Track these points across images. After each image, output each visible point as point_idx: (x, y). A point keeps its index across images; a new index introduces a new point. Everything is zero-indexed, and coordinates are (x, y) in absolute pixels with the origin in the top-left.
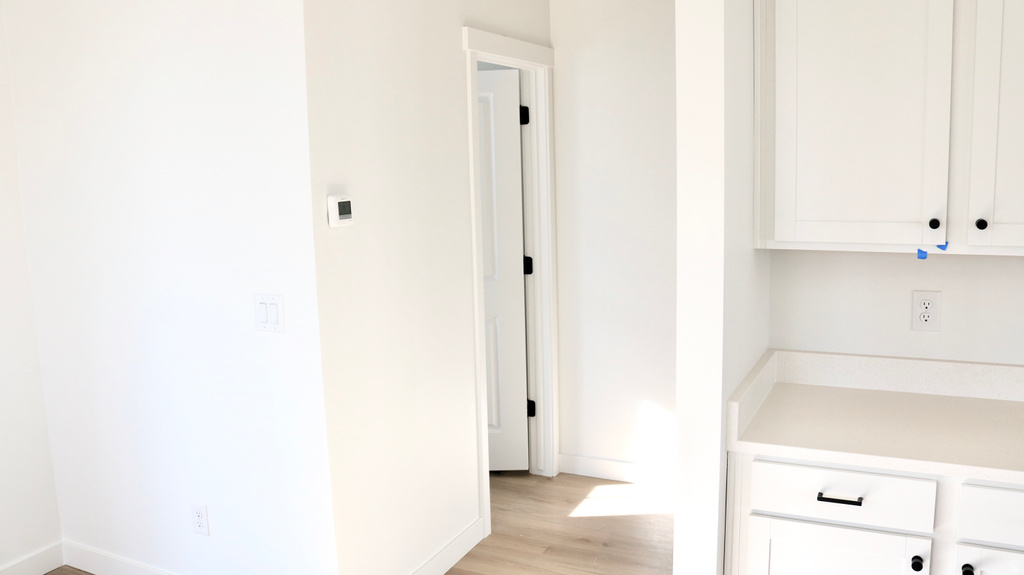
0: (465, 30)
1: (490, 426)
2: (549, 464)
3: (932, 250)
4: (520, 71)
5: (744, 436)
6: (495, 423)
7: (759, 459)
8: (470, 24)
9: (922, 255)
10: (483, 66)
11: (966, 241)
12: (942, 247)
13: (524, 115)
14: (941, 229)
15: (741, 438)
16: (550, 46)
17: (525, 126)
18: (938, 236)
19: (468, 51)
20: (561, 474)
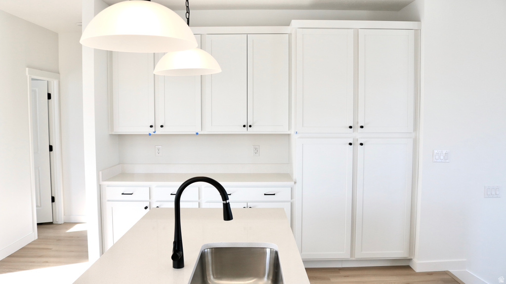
0: (27, 69)
1: (37, 206)
2: (61, 218)
3: (152, 133)
4: (48, 81)
5: (104, 180)
6: (39, 205)
7: (108, 186)
8: (29, 67)
9: (150, 134)
10: (33, 79)
11: (160, 131)
12: (155, 132)
13: (49, 96)
14: (154, 127)
15: (103, 181)
16: (59, 73)
17: (49, 100)
18: (153, 129)
19: (28, 76)
20: (65, 223)
